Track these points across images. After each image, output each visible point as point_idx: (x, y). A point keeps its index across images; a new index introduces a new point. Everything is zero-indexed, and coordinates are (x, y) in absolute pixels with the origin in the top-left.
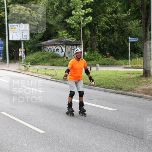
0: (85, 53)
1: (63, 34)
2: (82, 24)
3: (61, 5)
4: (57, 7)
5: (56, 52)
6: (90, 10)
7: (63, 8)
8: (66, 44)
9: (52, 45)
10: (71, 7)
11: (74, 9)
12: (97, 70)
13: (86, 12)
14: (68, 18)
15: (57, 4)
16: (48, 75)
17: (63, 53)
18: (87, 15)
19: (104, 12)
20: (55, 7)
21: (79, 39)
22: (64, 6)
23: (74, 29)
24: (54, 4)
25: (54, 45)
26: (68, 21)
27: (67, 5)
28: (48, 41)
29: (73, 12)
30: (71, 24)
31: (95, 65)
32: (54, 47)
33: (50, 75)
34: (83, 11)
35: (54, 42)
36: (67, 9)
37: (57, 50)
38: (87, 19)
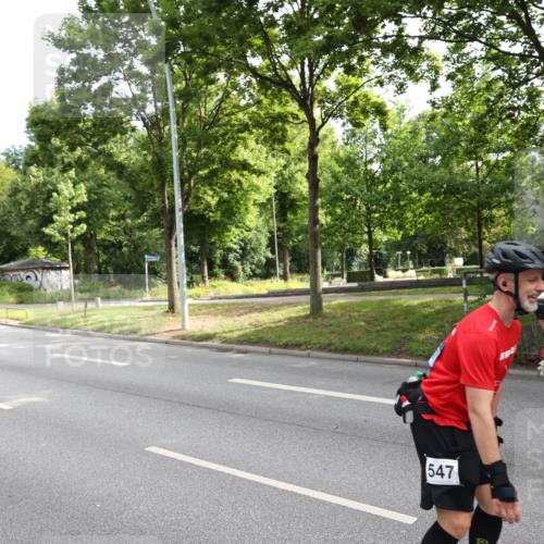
0: (77, 281)
1: (39, 252)
2: (70, 235)
3: (33, 205)
4: (26, 209)
5: (25, 281)
6: (83, 214)
7: (37, 210)
8: (44, 268)
9: (18, 270)
10: (50, 209)
11: (56, 212)
12: (97, 306)
13: (77, 217)
14: (46, 226)
15: (27, 203)
16: (12, 319)
17: (38, 283)
18: (77, 223)
19: (106, 217)
20: (23, 208)
21: (66, 259)
22: (38, 207)
23: (57, 243)
24: (21, 204)
25: (23, 270)
26: (47, 231)
27: (44, 206)
28: (12, 263)
29: (55, 217)
30: (51, 236)
31: (92, 299)
32: (22, 273)
33: (17, 319)
34: (72, 215)
35: (23, 265)
36: (44, 211)
37: (28, 277)
38: (78, 228)
